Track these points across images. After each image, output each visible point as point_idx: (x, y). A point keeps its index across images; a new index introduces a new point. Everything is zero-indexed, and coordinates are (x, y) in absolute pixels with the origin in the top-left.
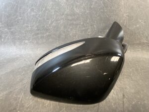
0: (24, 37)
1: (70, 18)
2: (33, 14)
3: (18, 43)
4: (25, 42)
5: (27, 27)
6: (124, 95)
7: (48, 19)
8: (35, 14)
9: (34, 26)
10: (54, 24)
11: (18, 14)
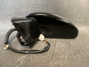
0: (6, 19)
1: (35, 6)
2: (12, 4)
3: (2, 22)
4: (6, 22)
5: (8, 12)
6: (69, 46)
7: (21, 7)
8: (13, 4)
9: (12, 12)
10: (25, 11)
11: (3, 4)
